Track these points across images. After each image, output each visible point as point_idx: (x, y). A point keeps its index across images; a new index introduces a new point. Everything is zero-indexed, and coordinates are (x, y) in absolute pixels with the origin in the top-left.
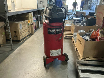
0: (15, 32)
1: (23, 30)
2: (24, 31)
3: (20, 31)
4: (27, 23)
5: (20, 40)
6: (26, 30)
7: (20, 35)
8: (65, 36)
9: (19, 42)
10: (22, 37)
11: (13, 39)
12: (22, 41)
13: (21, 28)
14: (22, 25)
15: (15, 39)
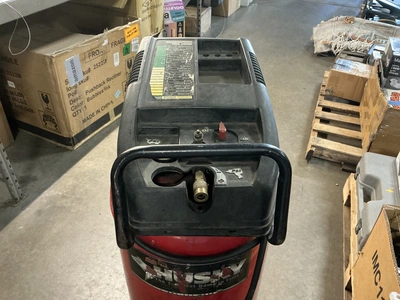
1: (87, 86)
2: (99, 89)
3: (66, 93)
4: (115, 44)
5: (69, 139)
6: (108, 80)
7: (70, 113)
8: (314, 149)
9: (68, 147)
10: (84, 121)
11: (40, 124)
12: (84, 138)
13: (76, 80)
14: (83, 60)
15: (49, 127)
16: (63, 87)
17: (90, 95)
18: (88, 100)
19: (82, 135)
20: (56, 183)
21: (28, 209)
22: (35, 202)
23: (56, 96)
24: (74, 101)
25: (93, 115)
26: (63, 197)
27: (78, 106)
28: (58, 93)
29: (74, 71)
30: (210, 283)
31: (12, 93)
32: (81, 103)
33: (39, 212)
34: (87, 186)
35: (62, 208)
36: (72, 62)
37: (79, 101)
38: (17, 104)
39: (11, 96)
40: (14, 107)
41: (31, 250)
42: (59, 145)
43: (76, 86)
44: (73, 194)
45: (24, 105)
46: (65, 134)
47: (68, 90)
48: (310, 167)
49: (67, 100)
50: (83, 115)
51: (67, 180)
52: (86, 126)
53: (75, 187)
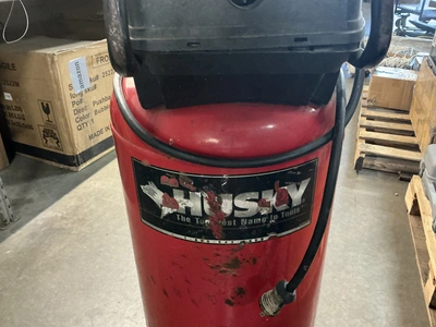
0: (47, 110)
1: (95, 96)
7: (74, 125)
8: (363, 156)
9: (72, 168)
10: (91, 137)
11: (40, 144)
12: (90, 158)
13: (82, 86)
14: (90, 64)
15: (51, 145)
16: (66, 93)
17: (98, 107)
18: (96, 112)
19: (88, 154)
20: (56, 204)
21: (18, 232)
22: (28, 224)
23: (58, 103)
24: (79, 111)
25: (101, 132)
26: (63, 218)
27: (84, 117)
28: (60, 99)
29: (80, 76)
30: (258, 215)
31: (9, 108)
32: (88, 115)
33: (33, 235)
34: (93, 206)
35: (60, 230)
36: (77, 64)
37: (85, 113)
38: (15, 120)
39: (7, 111)
40: (10, 126)
41: (19, 276)
42: (62, 166)
43: (81, 94)
44: (75, 215)
45: (22, 121)
46: (68, 152)
47: (72, 96)
48: (360, 178)
49: (70, 110)
50: (89, 130)
51: (69, 201)
52: (93, 143)
53: (77, 207)
